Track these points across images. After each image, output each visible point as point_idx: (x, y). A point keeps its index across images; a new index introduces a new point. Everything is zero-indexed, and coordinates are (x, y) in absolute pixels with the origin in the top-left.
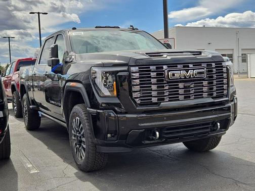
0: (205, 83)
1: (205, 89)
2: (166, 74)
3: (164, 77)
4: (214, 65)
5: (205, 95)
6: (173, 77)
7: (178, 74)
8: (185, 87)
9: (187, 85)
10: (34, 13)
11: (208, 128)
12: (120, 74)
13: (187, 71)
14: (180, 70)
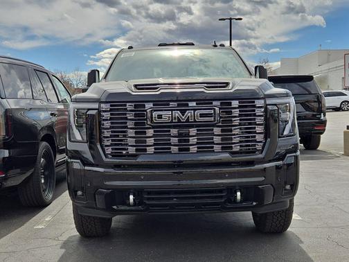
0: (217, 131)
1: (217, 139)
2: (149, 115)
3: (146, 119)
4: (235, 103)
5: (217, 148)
6: (160, 120)
7: (166, 115)
8: (180, 135)
9: (184, 131)
10: (224, 19)
11: (222, 197)
12: (89, 112)
13: (183, 112)
14: (172, 110)
